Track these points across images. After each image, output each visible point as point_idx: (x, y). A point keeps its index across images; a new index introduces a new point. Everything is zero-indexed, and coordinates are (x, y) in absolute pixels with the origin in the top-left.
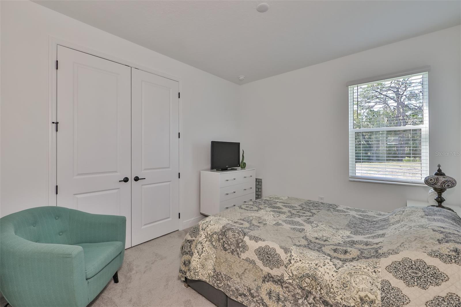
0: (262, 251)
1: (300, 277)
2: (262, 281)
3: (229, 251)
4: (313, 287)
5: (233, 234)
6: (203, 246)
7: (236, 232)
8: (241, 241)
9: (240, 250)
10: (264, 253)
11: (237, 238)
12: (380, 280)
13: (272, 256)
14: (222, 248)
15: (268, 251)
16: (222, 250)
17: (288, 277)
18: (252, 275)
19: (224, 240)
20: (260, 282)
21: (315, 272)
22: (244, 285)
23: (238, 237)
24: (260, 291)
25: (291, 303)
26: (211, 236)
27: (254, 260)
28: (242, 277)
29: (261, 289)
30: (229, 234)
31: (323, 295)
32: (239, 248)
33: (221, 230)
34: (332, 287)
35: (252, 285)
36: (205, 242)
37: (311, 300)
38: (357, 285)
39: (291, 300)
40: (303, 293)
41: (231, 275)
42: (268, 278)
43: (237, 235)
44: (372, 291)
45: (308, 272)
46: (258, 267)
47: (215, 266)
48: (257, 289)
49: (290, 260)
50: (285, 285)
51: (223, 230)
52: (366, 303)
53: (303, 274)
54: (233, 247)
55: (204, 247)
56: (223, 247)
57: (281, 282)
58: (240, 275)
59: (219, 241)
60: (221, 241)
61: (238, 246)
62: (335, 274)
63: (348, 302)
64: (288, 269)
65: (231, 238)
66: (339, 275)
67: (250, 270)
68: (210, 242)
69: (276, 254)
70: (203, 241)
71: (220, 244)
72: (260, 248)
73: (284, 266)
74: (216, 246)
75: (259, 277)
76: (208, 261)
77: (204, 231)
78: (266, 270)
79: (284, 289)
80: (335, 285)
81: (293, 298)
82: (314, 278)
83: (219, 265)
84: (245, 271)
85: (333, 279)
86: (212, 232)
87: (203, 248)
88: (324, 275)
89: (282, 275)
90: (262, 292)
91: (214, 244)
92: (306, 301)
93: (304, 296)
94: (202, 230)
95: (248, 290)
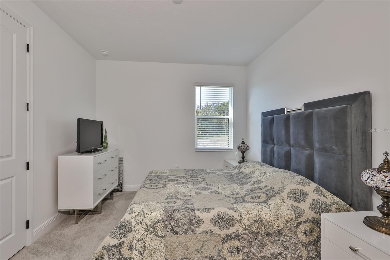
0: (218, 218)
1: (250, 225)
2: (222, 244)
3: (181, 233)
4: (260, 227)
5: (182, 214)
6: (144, 242)
7: (183, 210)
8: (194, 218)
9: (195, 226)
10: (219, 220)
11: (188, 216)
12: (289, 206)
13: (227, 219)
14: (172, 234)
15: (223, 216)
16: (171, 235)
17: (242, 229)
18: (211, 244)
19: (172, 224)
20: (220, 246)
21: (260, 217)
22: (205, 257)
23: (189, 214)
24: (222, 254)
25: (247, 248)
26: (153, 226)
27: (211, 229)
28: (202, 250)
29: (222, 251)
30: (177, 215)
31: (266, 230)
32: (193, 224)
33: (166, 215)
34: (272, 222)
35: (213, 252)
36: (146, 237)
37: (260, 237)
38: (283, 213)
39: (247, 246)
40: (254, 235)
41: (189, 255)
42: (227, 238)
43: (186, 214)
44: (291, 214)
45: (256, 218)
46: (216, 234)
47: (167, 256)
48: (219, 253)
49: (241, 216)
50: (240, 237)
51: (168, 215)
52: (289, 222)
53: (253, 222)
54: (185, 227)
55: (146, 243)
56: (173, 232)
57: (237, 236)
58: (199, 250)
59: (166, 228)
60: (170, 226)
61: (191, 223)
62: (270, 212)
63: (280, 227)
64: (241, 223)
65: (181, 219)
66: (273, 212)
67: (208, 241)
68: (153, 234)
69: (230, 216)
70: (143, 237)
71: (169, 230)
72: (214, 216)
73: (238, 222)
74: (162, 235)
75: (218, 242)
76: (154, 255)
77: (140, 224)
78: (224, 232)
79: (241, 240)
80: (273, 219)
81: (248, 243)
82: (260, 221)
83: (172, 252)
84: (203, 244)
85: (271, 216)
86: (153, 222)
87: (145, 245)
88: (266, 216)
89: (238, 230)
90: (224, 253)
91: (159, 233)
92: (257, 240)
93: (254, 238)
94: (138, 224)
95: (211, 259)
